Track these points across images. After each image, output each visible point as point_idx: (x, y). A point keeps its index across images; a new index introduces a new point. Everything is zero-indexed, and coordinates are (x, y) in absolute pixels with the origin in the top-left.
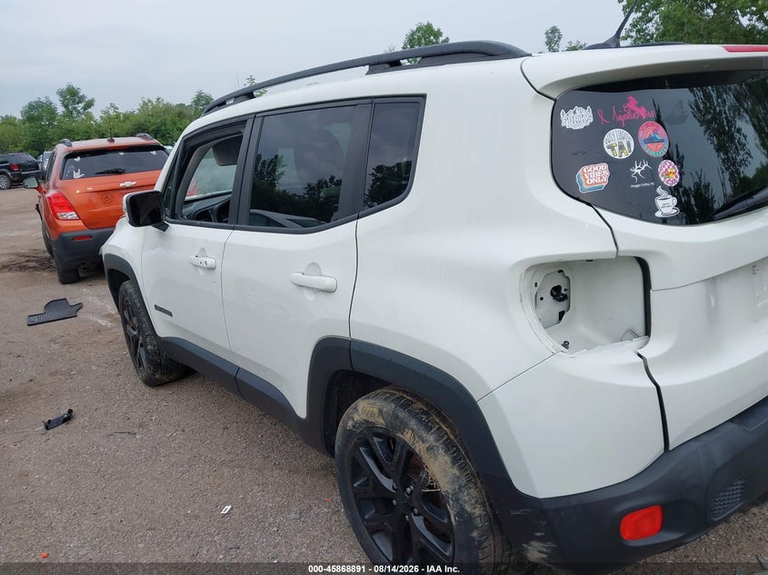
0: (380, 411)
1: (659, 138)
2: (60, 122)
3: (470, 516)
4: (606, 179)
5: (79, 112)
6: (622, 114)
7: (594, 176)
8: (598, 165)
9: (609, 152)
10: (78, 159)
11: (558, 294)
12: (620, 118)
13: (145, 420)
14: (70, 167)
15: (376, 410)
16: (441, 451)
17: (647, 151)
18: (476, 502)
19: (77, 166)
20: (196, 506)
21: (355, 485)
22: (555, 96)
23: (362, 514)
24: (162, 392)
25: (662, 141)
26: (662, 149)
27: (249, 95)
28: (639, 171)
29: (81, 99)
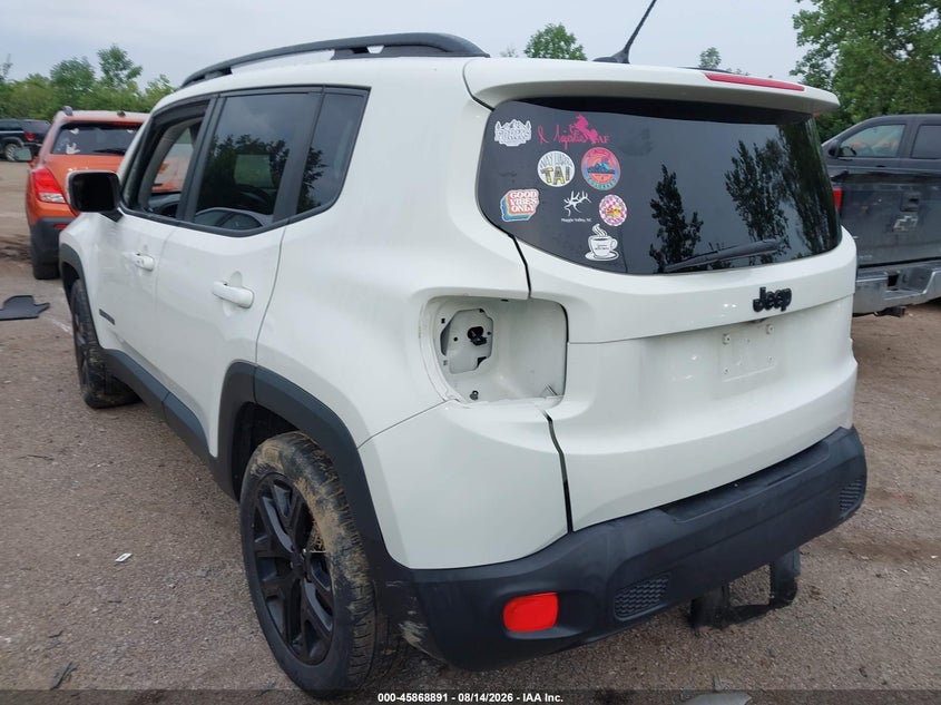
0: (281, 454)
1: (608, 168)
2: (95, 89)
3: (350, 584)
4: (533, 209)
5: (121, 80)
6: (566, 135)
7: (522, 203)
8: (526, 191)
9: (543, 177)
10: (75, 131)
11: (476, 336)
12: (564, 140)
13: (71, 445)
14: (65, 139)
15: (277, 453)
16: (330, 506)
17: (590, 182)
18: (359, 570)
19: (73, 139)
20: (91, 549)
21: (256, 541)
22: (493, 106)
23: (261, 576)
24: (105, 415)
25: (612, 172)
26: (610, 181)
27: (225, 70)
28: (574, 204)
29: (126, 65)
